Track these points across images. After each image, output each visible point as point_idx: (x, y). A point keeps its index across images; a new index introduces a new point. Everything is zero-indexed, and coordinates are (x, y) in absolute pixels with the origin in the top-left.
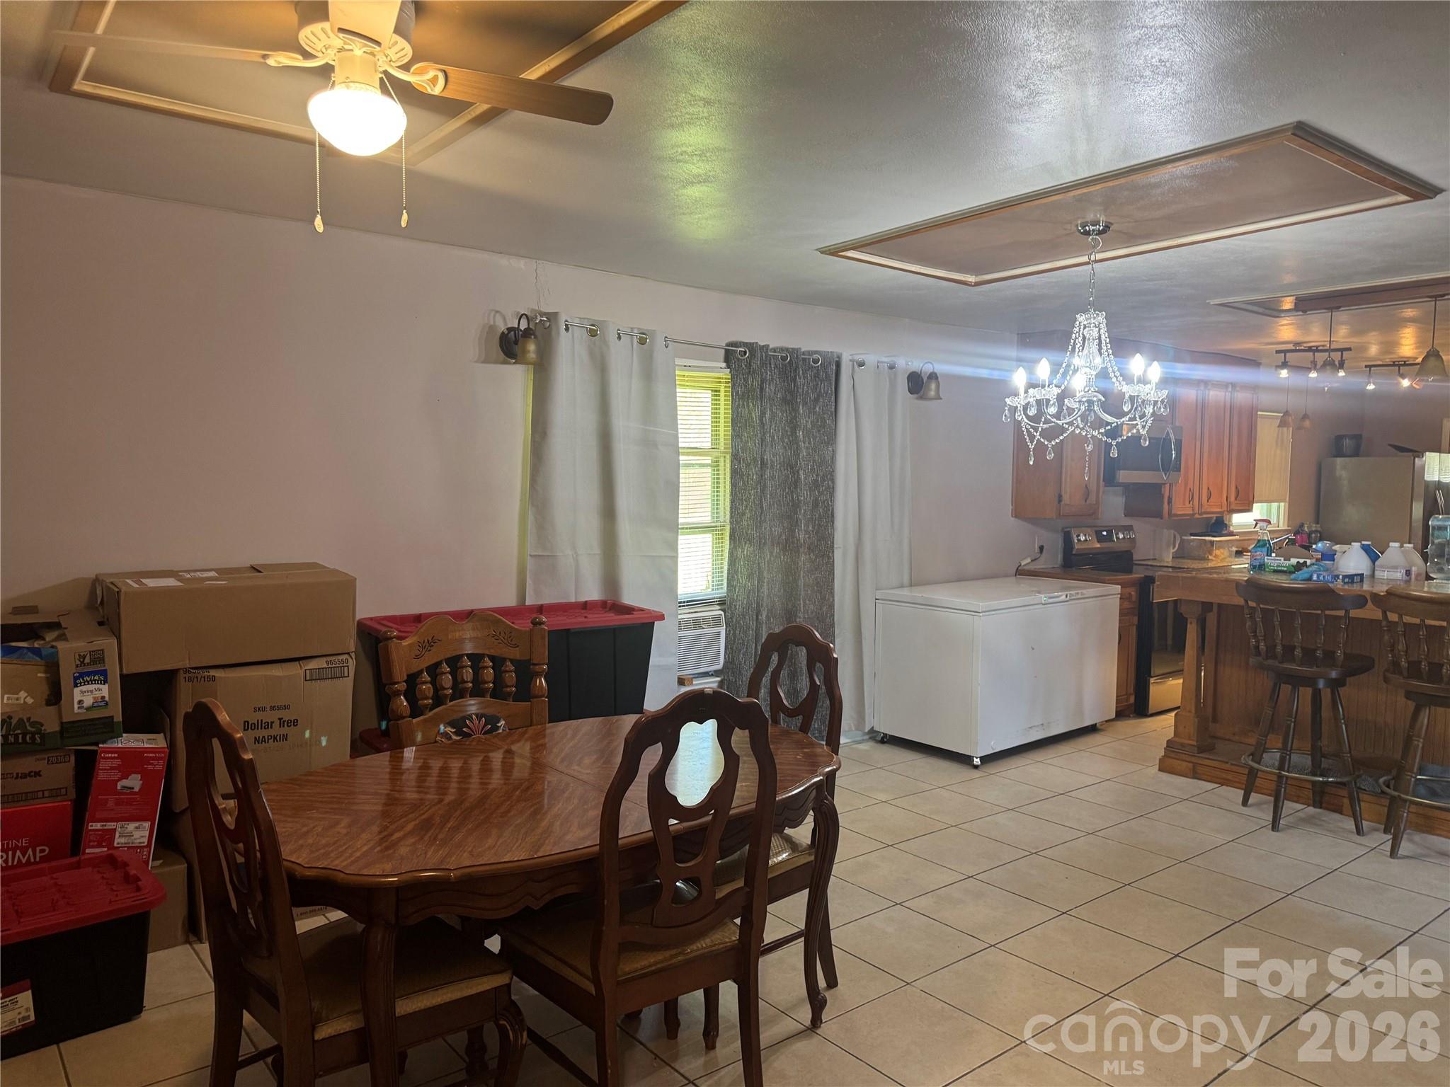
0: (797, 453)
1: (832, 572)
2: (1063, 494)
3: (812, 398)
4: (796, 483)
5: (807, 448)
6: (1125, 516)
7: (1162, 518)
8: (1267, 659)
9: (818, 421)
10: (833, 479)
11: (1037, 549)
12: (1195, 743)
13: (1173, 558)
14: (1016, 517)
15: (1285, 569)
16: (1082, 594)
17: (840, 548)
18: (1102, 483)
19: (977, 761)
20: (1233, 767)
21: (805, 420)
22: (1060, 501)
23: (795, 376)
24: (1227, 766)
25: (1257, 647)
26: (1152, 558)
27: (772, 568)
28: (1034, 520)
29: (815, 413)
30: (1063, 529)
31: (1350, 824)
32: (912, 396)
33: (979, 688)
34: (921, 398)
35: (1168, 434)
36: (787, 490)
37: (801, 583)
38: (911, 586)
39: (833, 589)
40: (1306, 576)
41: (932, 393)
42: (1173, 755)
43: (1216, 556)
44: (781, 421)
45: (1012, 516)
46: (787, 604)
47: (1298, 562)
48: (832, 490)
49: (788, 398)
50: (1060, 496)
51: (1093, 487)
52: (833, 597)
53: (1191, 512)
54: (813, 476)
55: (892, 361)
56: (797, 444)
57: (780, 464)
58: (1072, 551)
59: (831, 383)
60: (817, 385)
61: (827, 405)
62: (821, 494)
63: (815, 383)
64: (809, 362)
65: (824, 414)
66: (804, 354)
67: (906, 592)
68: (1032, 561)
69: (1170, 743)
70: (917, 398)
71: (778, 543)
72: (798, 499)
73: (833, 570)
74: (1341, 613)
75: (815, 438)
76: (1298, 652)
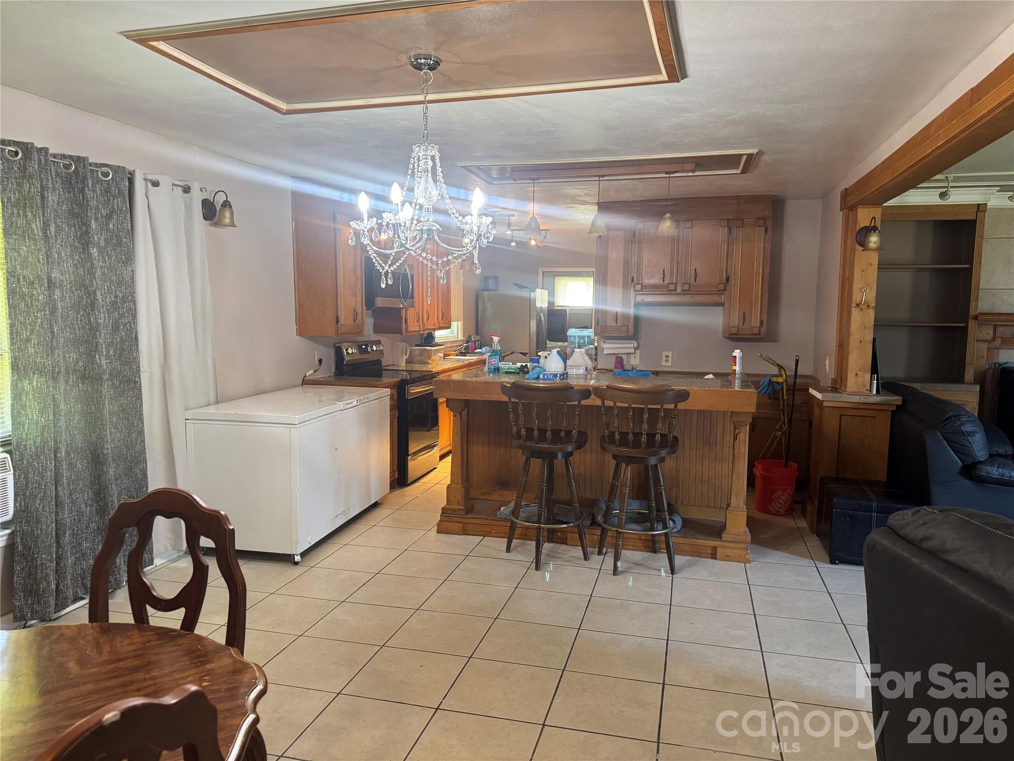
0: (91, 273)
1: (139, 397)
2: (339, 316)
3: (104, 214)
4: (93, 305)
5: (102, 267)
6: (374, 333)
7: (402, 335)
8: (526, 441)
9: (112, 239)
10: (134, 301)
11: (317, 362)
12: (462, 507)
13: (406, 362)
14: (300, 336)
15: (513, 371)
16: (367, 398)
17: (146, 371)
18: (365, 307)
19: (298, 558)
20: (491, 522)
21: (98, 238)
22: (337, 322)
23: (83, 188)
24: (487, 522)
25: (519, 433)
26: (392, 364)
27: (69, 398)
28: (314, 339)
29: (108, 230)
30: (334, 345)
31: (578, 552)
32: (206, 222)
33: (298, 492)
34: (217, 224)
35: (405, 270)
36: (82, 312)
37: (106, 412)
38: (217, 402)
39: (141, 414)
40: (536, 376)
41: (227, 221)
42: (448, 519)
43: (433, 361)
44: (68, 237)
45: (297, 335)
46: (90, 436)
47: (522, 365)
48: (133, 314)
49: (76, 211)
50: (337, 318)
51: (359, 311)
52: (143, 423)
53: (418, 329)
54: (111, 298)
55: (186, 185)
56: (92, 262)
57: (71, 283)
58: (343, 362)
59: (125, 200)
60: (109, 200)
61: (122, 222)
62: (122, 316)
63: (106, 198)
64: (98, 175)
65: (119, 232)
66: (90, 165)
67: (212, 410)
68: (314, 372)
69: (444, 510)
70: (211, 225)
71: (75, 371)
72: (96, 322)
73: (141, 395)
74: (576, 403)
75: (110, 257)
76: (549, 434)
